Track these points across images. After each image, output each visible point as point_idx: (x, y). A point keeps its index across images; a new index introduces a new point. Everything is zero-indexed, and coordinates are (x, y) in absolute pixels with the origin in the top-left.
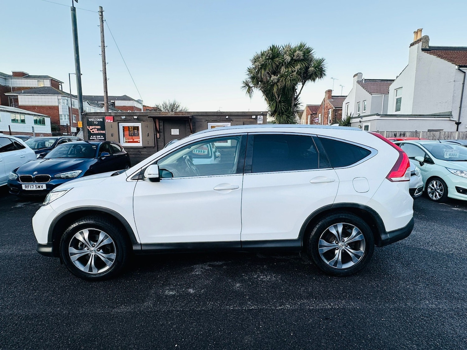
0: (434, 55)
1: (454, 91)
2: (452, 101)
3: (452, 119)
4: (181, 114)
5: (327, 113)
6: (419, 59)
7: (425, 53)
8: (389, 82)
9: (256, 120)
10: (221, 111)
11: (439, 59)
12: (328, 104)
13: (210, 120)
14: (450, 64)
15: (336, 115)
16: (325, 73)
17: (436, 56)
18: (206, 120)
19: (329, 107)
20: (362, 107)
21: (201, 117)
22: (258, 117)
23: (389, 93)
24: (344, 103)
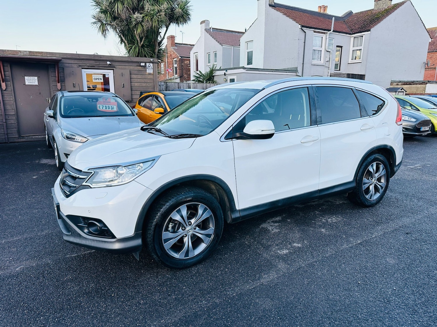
0: (280, 12)
1: (298, 49)
2: (297, 58)
3: (298, 75)
4: (40, 55)
5: (172, 63)
6: (267, 14)
7: (272, 9)
8: (233, 34)
9: (145, 68)
10: (99, 54)
11: (285, 16)
12: (172, 53)
13: (85, 66)
14: (294, 22)
15: (182, 66)
16: (190, 17)
17: (282, 14)
19: (173, 56)
20: (213, 58)
21: (72, 61)
22: (147, 64)
23: (240, 45)
24: (192, 53)
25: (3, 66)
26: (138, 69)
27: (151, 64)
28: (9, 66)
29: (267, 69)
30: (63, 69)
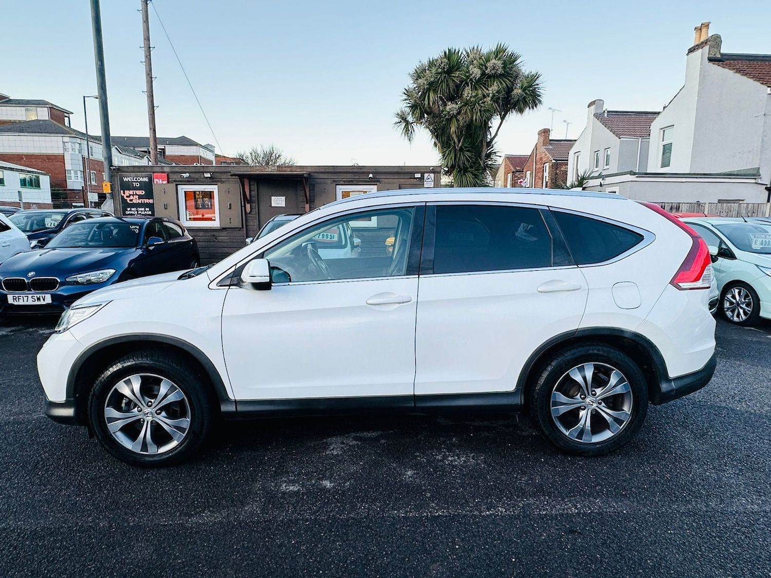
0: (730, 69)
1: (763, 133)
2: (759, 150)
3: (760, 182)
4: (289, 170)
5: (542, 170)
6: (703, 76)
7: (714, 65)
8: (649, 116)
9: (422, 180)
10: (360, 165)
11: (738, 75)
12: (543, 155)
13: (341, 181)
14: (758, 84)
15: (556, 174)
16: (541, 99)
17: (732, 71)
18: (334, 181)
19: (544, 160)
20: (603, 157)
21: (325, 176)
22: (426, 175)
23: (649, 135)
24: (571, 152)
25: (250, 185)
26: (409, 183)
27: (432, 175)
28: (256, 184)
29: (683, 174)
30: (314, 185)
